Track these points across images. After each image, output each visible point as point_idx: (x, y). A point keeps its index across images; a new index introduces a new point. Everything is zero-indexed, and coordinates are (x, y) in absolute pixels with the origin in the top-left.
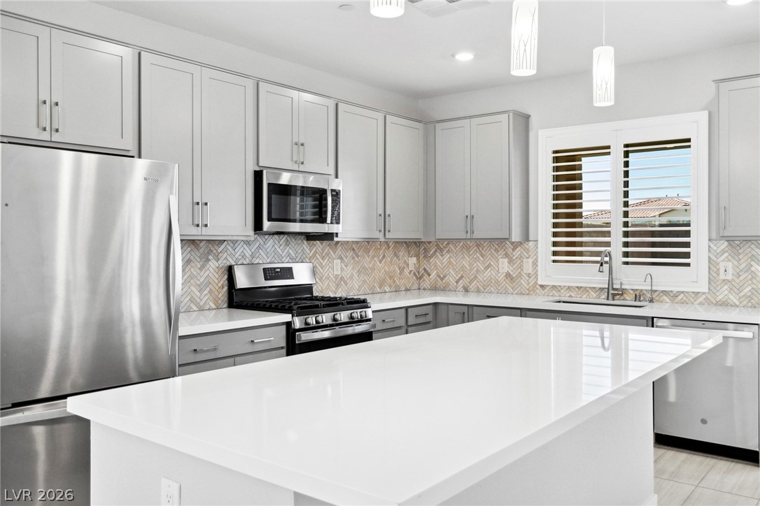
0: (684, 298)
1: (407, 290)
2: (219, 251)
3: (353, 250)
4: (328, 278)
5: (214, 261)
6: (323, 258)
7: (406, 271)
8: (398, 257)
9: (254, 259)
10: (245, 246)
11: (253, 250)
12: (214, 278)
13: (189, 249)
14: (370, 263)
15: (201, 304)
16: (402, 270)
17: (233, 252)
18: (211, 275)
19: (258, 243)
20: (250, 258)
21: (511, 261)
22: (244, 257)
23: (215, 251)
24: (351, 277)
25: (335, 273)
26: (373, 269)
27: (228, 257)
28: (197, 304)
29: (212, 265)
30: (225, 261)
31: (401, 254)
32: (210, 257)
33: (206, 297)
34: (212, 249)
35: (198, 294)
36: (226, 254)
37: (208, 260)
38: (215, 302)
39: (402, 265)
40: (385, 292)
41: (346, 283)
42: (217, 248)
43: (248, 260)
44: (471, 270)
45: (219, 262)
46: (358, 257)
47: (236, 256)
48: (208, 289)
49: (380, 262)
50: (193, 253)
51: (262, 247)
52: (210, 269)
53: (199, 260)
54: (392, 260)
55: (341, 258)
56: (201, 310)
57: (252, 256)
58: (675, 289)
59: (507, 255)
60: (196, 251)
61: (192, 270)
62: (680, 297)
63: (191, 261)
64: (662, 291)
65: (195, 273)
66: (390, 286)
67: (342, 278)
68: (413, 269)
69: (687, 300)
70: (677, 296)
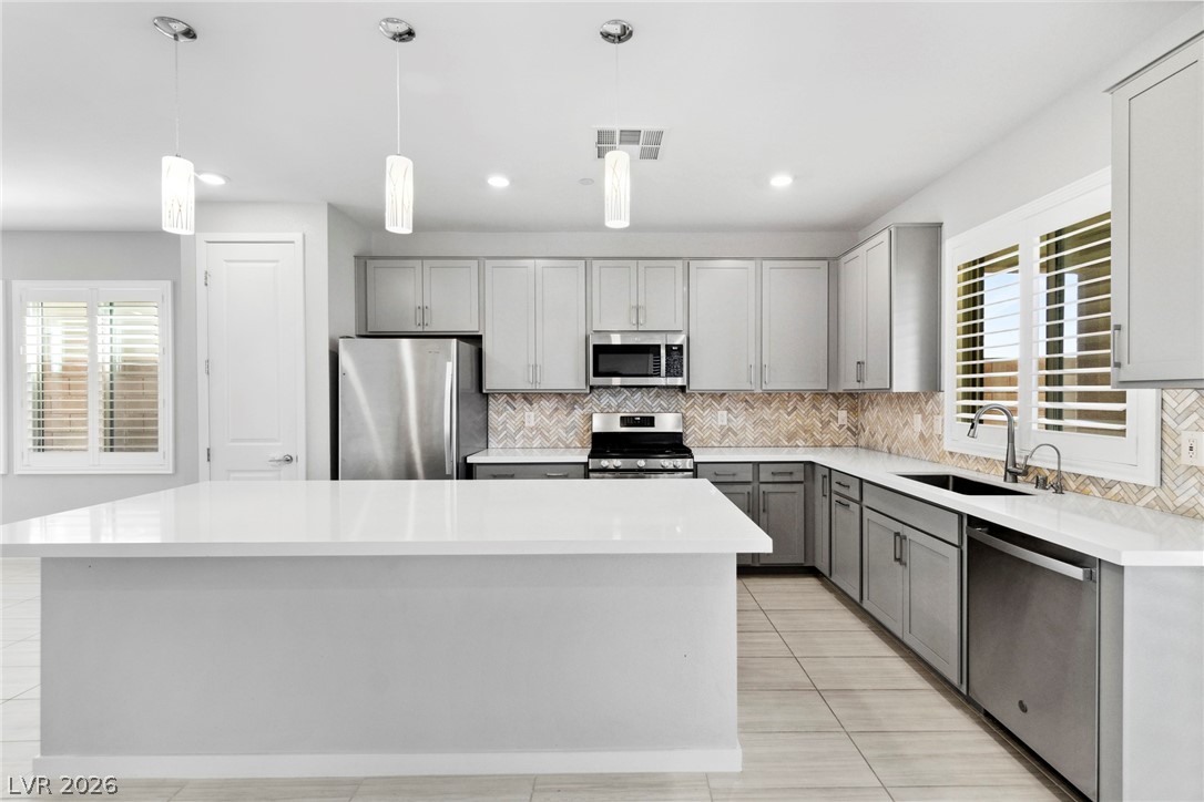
0: (1122, 493)
1: (834, 446)
2: (584, 401)
3: (746, 401)
4: (710, 428)
5: (580, 409)
6: (703, 409)
7: (834, 426)
8: (818, 409)
9: (621, 409)
10: (610, 398)
11: (619, 401)
12: (580, 424)
13: (556, 400)
14: (772, 415)
15: (568, 443)
16: (825, 424)
17: (599, 402)
18: (577, 421)
19: (625, 395)
20: (617, 408)
21: (924, 419)
22: (609, 406)
23: (581, 401)
24: (744, 428)
25: (720, 423)
26: (777, 421)
27: (593, 407)
28: (563, 442)
29: (580, 413)
30: (590, 410)
31: (824, 406)
32: (577, 406)
33: (573, 438)
34: (579, 399)
35: (565, 434)
36: (592, 404)
37: (573, 409)
38: (581, 442)
39: (826, 417)
40: (797, 446)
41: (735, 434)
42: (582, 399)
43: (613, 410)
44: (893, 427)
45: (585, 410)
46: (753, 408)
47: (602, 406)
48: (574, 431)
49: (789, 414)
50: (560, 403)
51: (629, 399)
52: (577, 415)
53: (565, 408)
54: (808, 412)
55: (728, 410)
56: (568, 447)
57: (619, 406)
58: (1108, 476)
59: (921, 411)
60: (562, 401)
61: (559, 416)
62: (1115, 490)
63: (559, 409)
64: (1089, 477)
65: (561, 419)
66: (806, 440)
67: (730, 429)
68: (845, 422)
69: (1126, 498)
70: (1110, 488)
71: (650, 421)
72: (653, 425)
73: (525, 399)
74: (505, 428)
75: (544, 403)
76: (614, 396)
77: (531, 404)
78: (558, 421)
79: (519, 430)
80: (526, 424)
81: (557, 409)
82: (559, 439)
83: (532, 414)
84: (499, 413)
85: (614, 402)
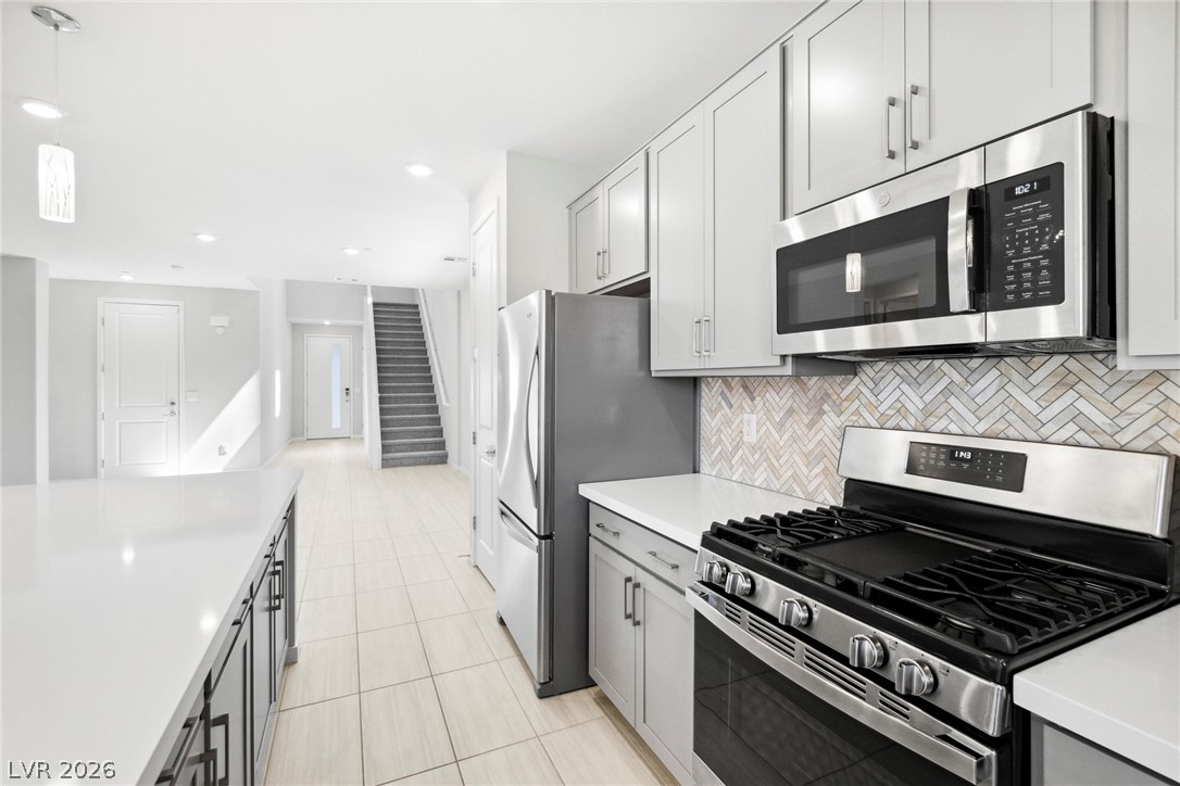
2: (844, 395)
5: (832, 414)
9: (932, 419)
10: (904, 387)
11: (928, 398)
12: (831, 446)
13: (791, 391)
15: (810, 489)
17: (873, 399)
18: (826, 440)
19: (946, 381)
20: (921, 417)
22: (902, 411)
23: (834, 397)
27: (862, 409)
28: (803, 488)
29: (830, 423)
30: (855, 418)
32: (826, 407)
33: (818, 480)
34: (830, 391)
35: (804, 469)
36: (857, 403)
37: (821, 412)
42: (838, 390)
43: (912, 421)
45: (843, 418)
47: (882, 409)
48: (821, 466)
50: (797, 399)
51: (957, 391)
52: (825, 428)
53: (806, 410)
57: (928, 412)
60: (801, 394)
61: (796, 427)
63: (794, 411)
65: (799, 432)
71: (1010, 470)
72: (1017, 486)
73: (745, 387)
74: (720, 442)
75: (771, 396)
76: (915, 382)
77: (753, 399)
78: (794, 439)
79: (737, 448)
80: (746, 439)
81: (791, 411)
82: (795, 477)
83: (754, 418)
84: (713, 413)
85: (914, 401)
